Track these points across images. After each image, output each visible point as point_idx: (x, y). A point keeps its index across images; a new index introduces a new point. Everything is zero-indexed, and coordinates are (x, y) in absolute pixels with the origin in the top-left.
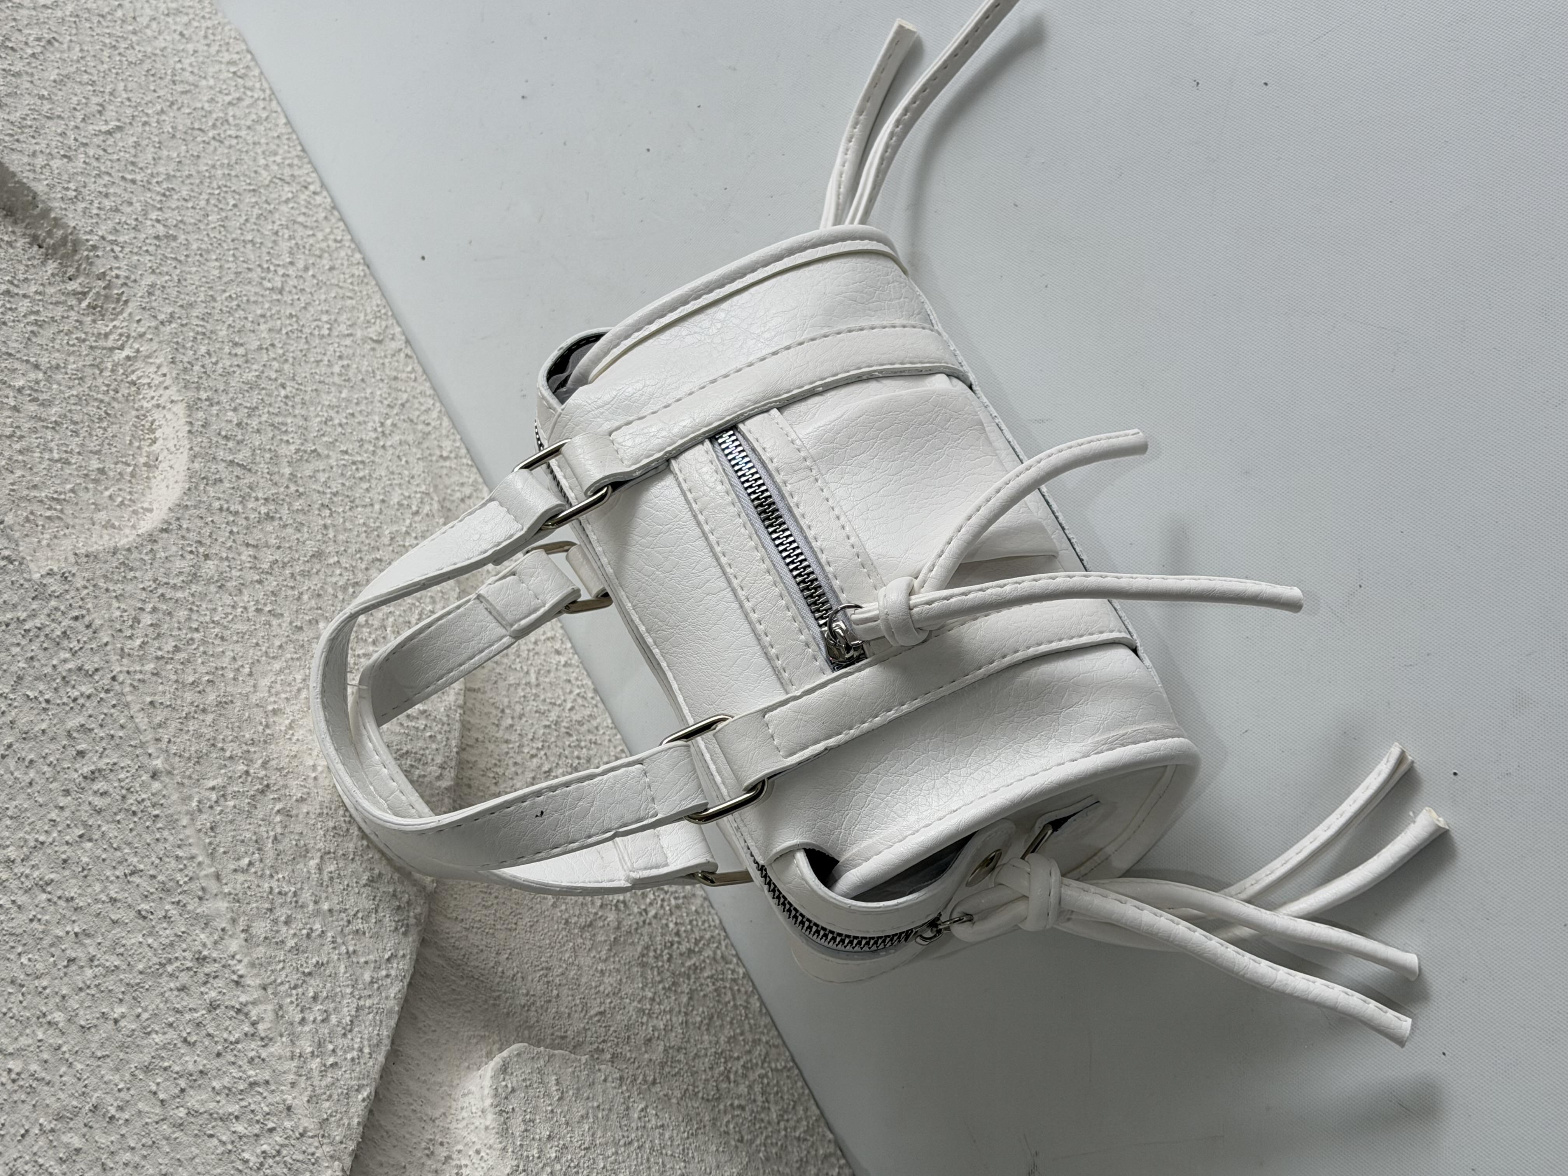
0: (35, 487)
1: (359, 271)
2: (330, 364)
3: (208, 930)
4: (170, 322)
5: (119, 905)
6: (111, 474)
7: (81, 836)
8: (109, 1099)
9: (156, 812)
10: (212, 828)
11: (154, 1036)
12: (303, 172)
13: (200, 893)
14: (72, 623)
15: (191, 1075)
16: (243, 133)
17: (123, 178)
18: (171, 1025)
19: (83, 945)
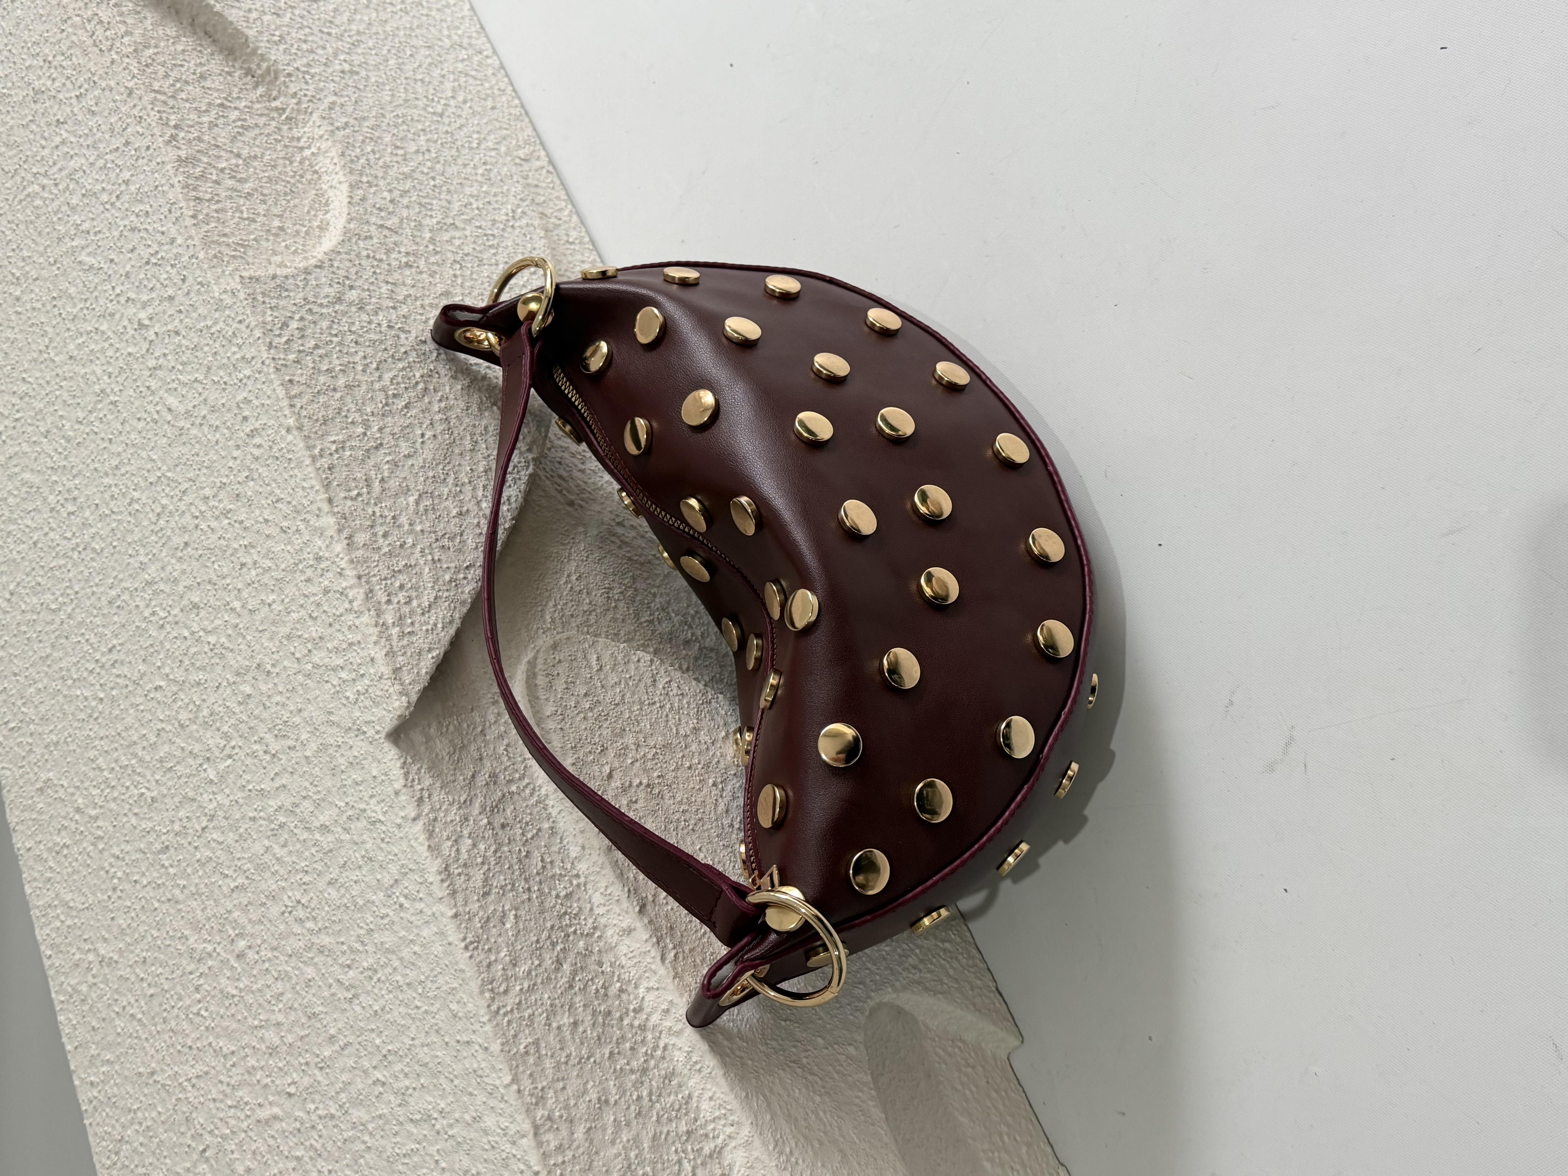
0: (225, 235)
1: (517, 111)
2: (475, 167)
3: (322, 538)
4: (344, 129)
5: (270, 524)
6: (289, 231)
7: (247, 477)
8: (267, 659)
10: (330, 469)
11: (292, 614)
12: (480, 42)
13: (318, 513)
14: (239, 326)
15: (315, 640)
16: (433, 13)
17: (321, 31)
18: (302, 606)
19: (250, 553)
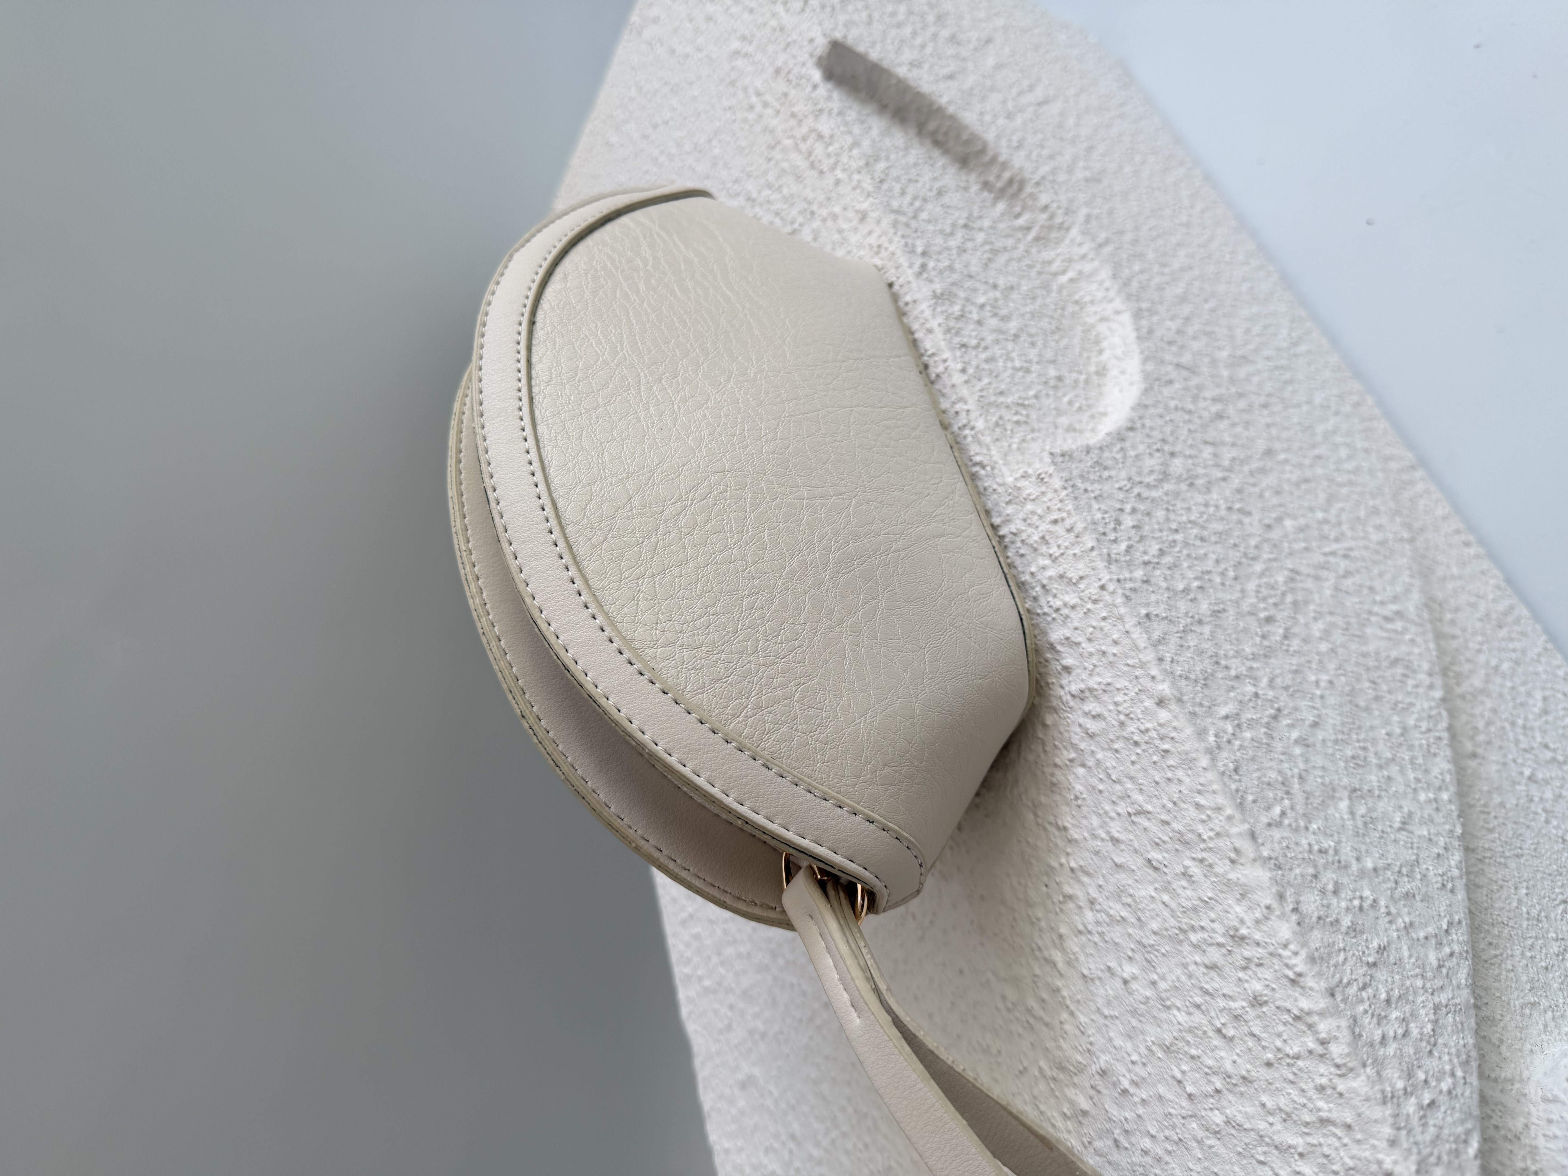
0: (1002, 393)
3: (1244, 903)
4: (1107, 246)
5: (1122, 847)
6: (1067, 381)
9: (1166, 746)
10: (1235, 770)
11: (1175, 1012)
13: (1233, 855)
15: (1229, 1077)
17: (1054, 136)
